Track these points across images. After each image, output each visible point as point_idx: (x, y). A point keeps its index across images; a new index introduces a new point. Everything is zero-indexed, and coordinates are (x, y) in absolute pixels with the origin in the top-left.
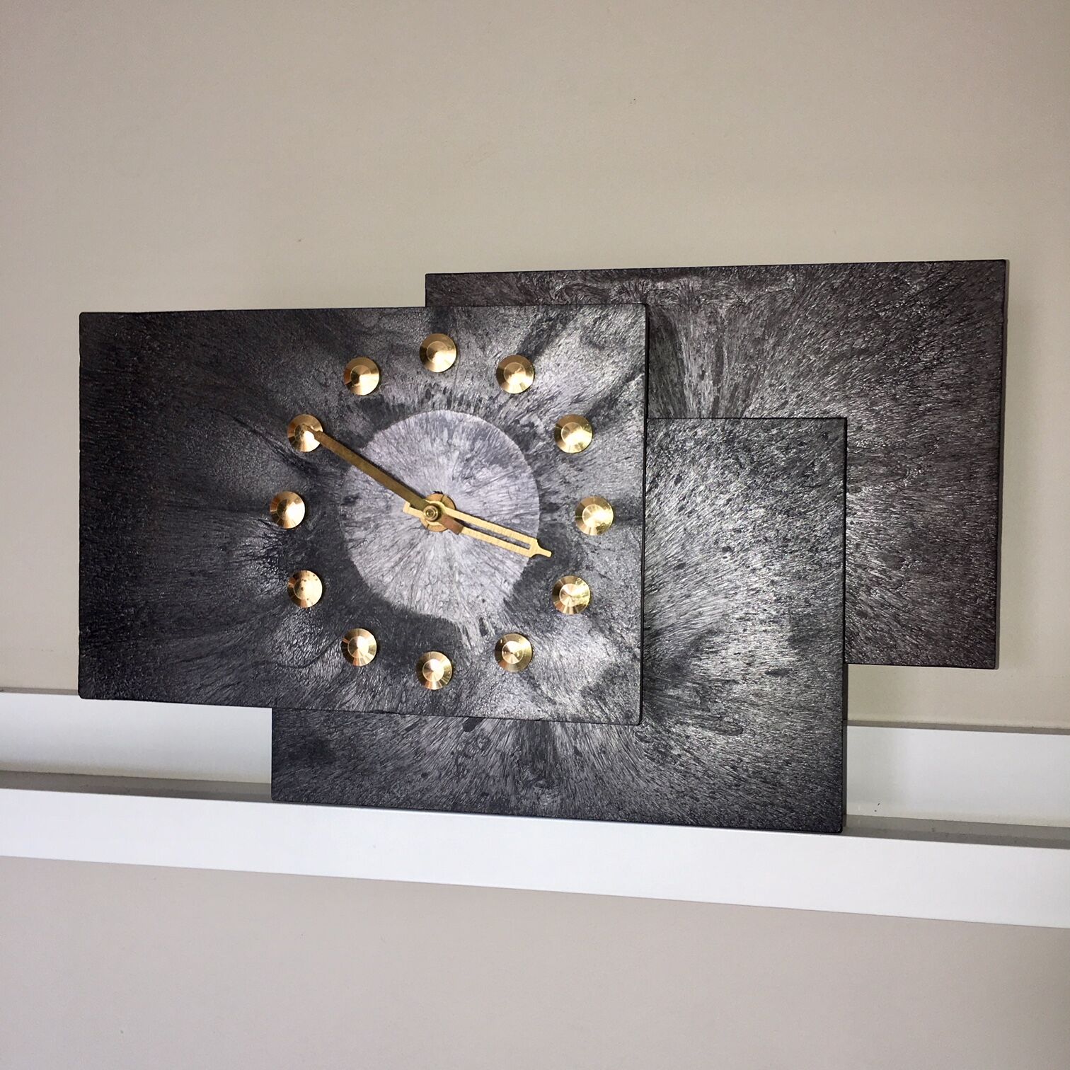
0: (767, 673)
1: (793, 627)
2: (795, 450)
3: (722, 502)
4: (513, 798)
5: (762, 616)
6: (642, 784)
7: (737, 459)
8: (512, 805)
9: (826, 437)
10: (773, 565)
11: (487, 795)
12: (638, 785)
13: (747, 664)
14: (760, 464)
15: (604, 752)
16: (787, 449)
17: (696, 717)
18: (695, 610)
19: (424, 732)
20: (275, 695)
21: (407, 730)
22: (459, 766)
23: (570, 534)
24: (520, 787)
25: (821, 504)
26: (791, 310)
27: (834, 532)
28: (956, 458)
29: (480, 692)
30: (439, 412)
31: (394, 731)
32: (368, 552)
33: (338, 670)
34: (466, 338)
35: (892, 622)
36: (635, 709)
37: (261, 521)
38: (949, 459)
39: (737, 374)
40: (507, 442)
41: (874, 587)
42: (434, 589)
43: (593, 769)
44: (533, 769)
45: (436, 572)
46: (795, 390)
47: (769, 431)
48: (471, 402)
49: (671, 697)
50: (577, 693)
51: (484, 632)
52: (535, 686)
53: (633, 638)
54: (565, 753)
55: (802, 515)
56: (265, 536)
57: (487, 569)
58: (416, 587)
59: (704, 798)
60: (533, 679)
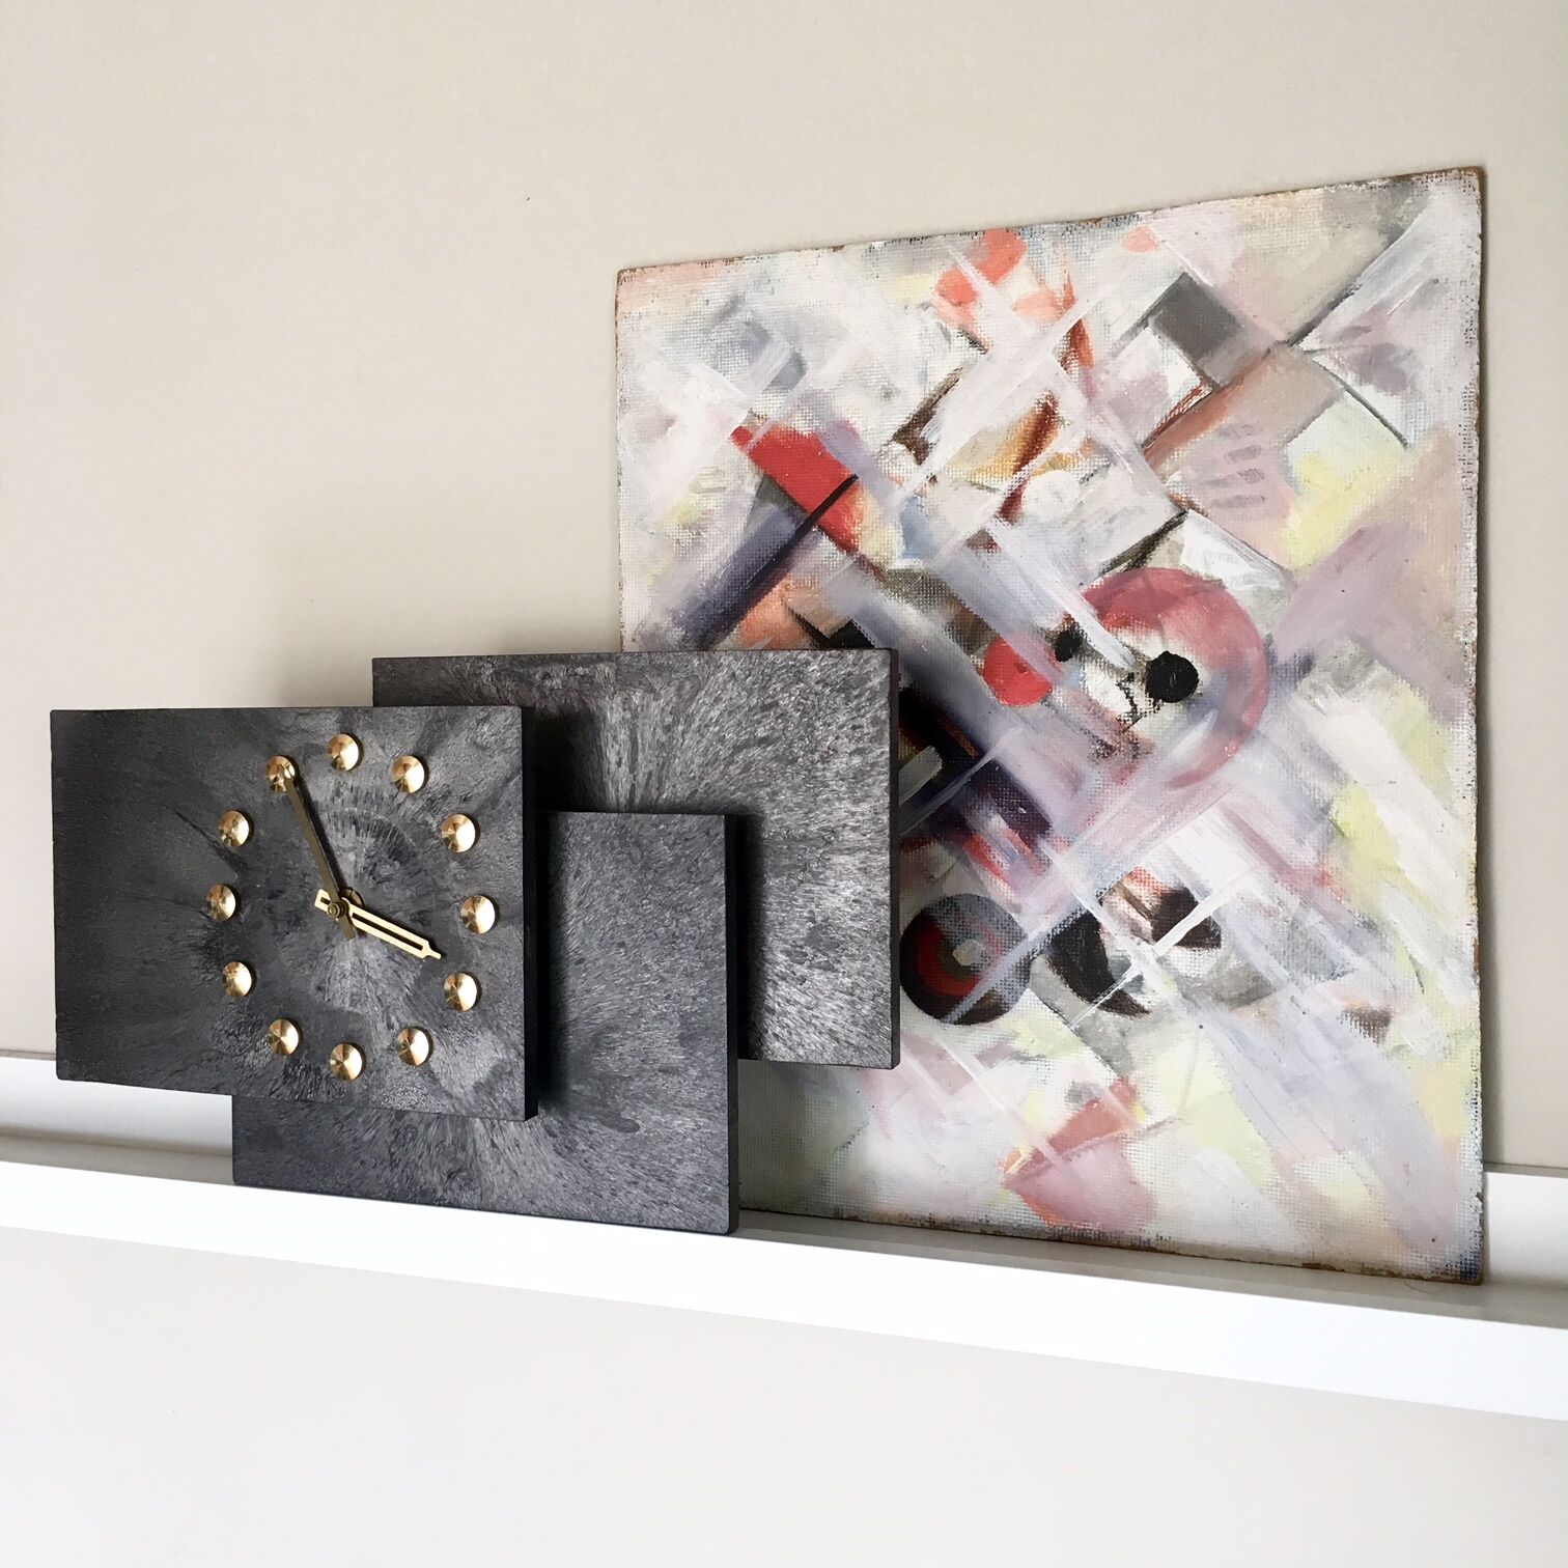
0: (660, 1070)
1: (682, 1024)
2: (680, 846)
3: (617, 897)
4: (440, 1189)
5: (654, 1013)
6: (552, 1178)
7: (629, 854)
8: (439, 1195)
9: (708, 833)
10: (663, 962)
11: (417, 1184)
12: (548, 1179)
13: (642, 1061)
14: (649, 859)
15: (518, 1146)
16: (674, 843)
17: (599, 1113)
18: (594, 1005)
19: (361, 1120)
20: (216, 1082)
21: (347, 1117)
22: (392, 1154)
23: (462, 932)
24: (445, 1178)
25: (705, 902)
26: (698, 697)
27: (716, 929)
28: (851, 851)
29: (388, 1084)
30: (347, 809)
31: (335, 1119)
32: (291, 946)
33: (268, 1060)
34: (368, 738)
35: (797, 1018)
36: (521, 1105)
37: (201, 912)
38: (846, 852)
39: (650, 761)
40: (406, 840)
41: (780, 983)
42: (348, 983)
43: (508, 1161)
44: (455, 1160)
45: (348, 966)
46: (703, 779)
47: (657, 826)
48: (372, 798)
49: (575, 1091)
50: (469, 1088)
51: (390, 1026)
52: (435, 1080)
53: (517, 1036)
54: (484, 1146)
55: (688, 912)
56: (205, 927)
57: (392, 963)
58: (331, 980)
59: (606, 1195)
60: (433, 1072)
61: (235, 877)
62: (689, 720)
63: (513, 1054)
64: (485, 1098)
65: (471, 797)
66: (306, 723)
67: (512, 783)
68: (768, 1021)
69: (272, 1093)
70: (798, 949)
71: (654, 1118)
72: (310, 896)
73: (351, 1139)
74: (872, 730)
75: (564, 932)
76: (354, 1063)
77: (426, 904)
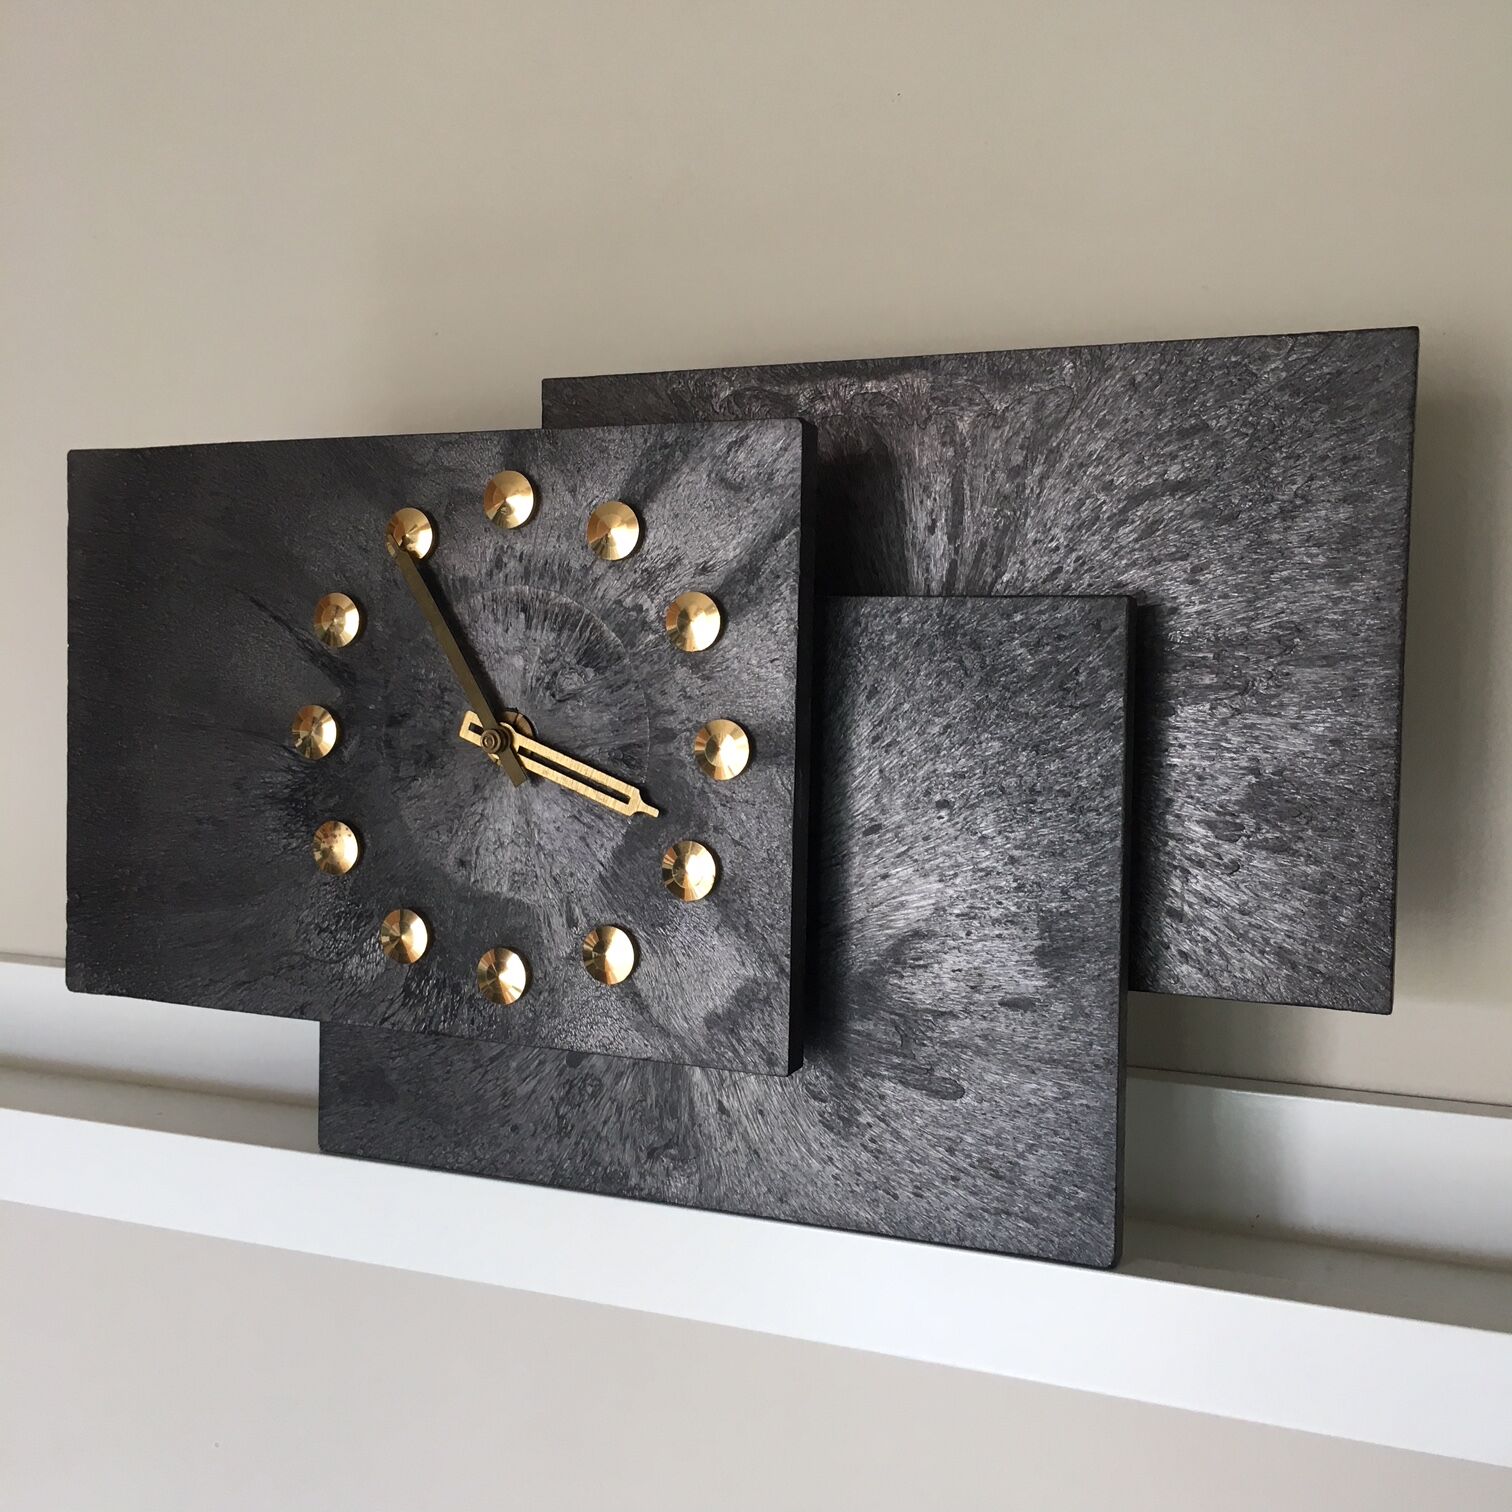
0: (1002, 1004)
1: (1043, 931)
2: (1048, 648)
3: (936, 730)
4: (633, 1172)
5: (995, 913)
6: (816, 1164)
7: (961, 662)
8: (633, 1182)
9: (1097, 627)
10: (1013, 832)
11: (599, 1164)
12: (809, 1165)
13: (972, 988)
14: (994, 669)
15: (761, 1112)
16: (1038, 644)
17: (895, 1067)
18: (894, 898)
19: (514, 1064)
20: (301, 1001)
21: (492, 1060)
22: (561, 1118)
23: (692, 777)
24: (643, 1156)
25: (1090, 736)
26: (1068, 421)
27: (1108, 781)
28: (1330, 661)
29: (567, 1012)
30: (513, 589)
31: (474, 1061)
32: (420, 797)
33: (380, 969)
34: (551, 477)
35: (1223, 928)
36: (782, 1052)
37: (284, 747)
38: (1319, 663)
39: (984, 524)
40: (606, 634)
41: (1194, 871)
42: (506, 855)
43: (745, 1137)
44: (661, 1130)
45: (508, 829)
46: (1072, 550)
47: (1009, 616)
48: (556, 573)
49: (858, 1033)
50: (699, 1022)
51: (572, 922)
52: (642, 1007)
53: (780, 941)
54: (707, 1110)
55: (1059, 753)
56: (289, 769)
57: (577, 826)
58: (482, 851)
59: (905, 1194)
60: (639, 996)
61: (336, 694)
62: (1054, 456)
63: (770, 973)
64: (723, 1038)
65: (713, 566)
66: (451, 458)
67: (783, 542)
68: (1169, 931)
69: (385, 1020)
70: (1228, 818)
71: (990, 1078)
72: (450, 722)
73: (498, 1091)
74: (1378, 462)
75: (846, 785)
76: (513, 976)
77: (633, 735)
